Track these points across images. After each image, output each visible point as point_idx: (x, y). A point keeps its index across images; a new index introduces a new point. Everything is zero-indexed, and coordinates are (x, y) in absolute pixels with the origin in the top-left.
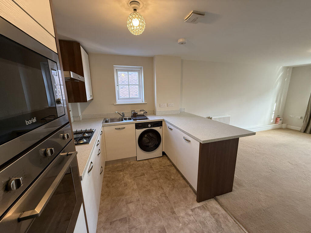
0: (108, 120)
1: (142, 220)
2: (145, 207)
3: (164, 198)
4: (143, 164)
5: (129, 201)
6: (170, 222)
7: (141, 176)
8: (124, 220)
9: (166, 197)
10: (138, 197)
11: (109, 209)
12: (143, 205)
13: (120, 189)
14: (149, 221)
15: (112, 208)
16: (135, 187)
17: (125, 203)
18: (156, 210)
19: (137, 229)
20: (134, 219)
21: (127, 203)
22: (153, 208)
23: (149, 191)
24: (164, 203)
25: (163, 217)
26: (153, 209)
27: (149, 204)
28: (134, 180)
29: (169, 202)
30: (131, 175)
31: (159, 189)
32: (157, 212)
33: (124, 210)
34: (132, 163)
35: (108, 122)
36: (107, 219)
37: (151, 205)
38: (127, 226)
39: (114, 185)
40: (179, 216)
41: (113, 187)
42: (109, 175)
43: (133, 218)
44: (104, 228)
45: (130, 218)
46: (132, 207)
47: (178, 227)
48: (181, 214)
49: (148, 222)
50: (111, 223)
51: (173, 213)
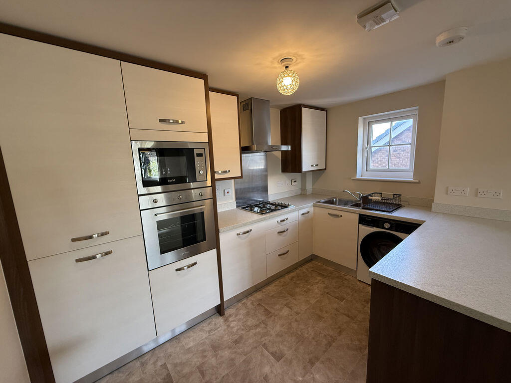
0: (336, 200)
1: (278, 328)
2: (294, 325)
3: (325, 342)
4: (361, 289)
5: (290, 306)
6: (294, 362)
7: (336, 298)
8: (268, 313)
9: (329, 344)
10: (301, 310)
11: (270, 295)
12: (296, 321)
13: (298, 290)
14: (281, 336)
15: (272, 296)
16: (313, 301)
17: (284, 303)
18: (301, 339)
19: (266, 328)
20: (274, 321)
21: (287, 305)
22: (300, 334)
23: (320, 318)
24: (317, 345)
25: (295, 350)
26: (298, 334)
27: (302, 327)
28: (322, 294)
29: (325, 352)
30: (326, 287)
31: (335, 328)
32: (297, 340)
33: (278, 307)
34: (347, 277)
35: (336, 204)
36: (261, 300)
37: (302, 329)
38: (263, 318)
39: (298, 282)
40: (312, 373)
41: (295, 283)
42: (306, 272)
43: (274, 319)
44: (252, 302)
45: (273, 317)
46: (285, 312)
47: (295, 375)
48: (317, 376)
49: (277, 335)
50: (259, 305)
51: (312, 363)
